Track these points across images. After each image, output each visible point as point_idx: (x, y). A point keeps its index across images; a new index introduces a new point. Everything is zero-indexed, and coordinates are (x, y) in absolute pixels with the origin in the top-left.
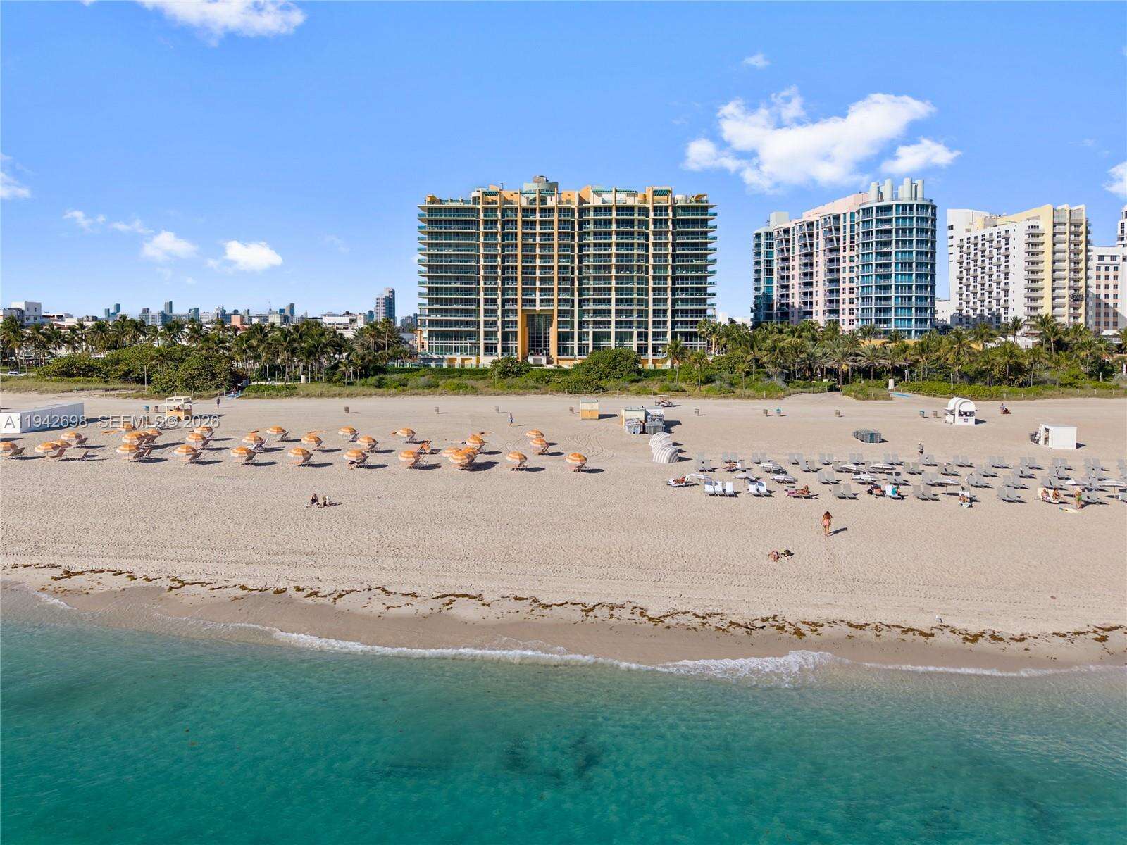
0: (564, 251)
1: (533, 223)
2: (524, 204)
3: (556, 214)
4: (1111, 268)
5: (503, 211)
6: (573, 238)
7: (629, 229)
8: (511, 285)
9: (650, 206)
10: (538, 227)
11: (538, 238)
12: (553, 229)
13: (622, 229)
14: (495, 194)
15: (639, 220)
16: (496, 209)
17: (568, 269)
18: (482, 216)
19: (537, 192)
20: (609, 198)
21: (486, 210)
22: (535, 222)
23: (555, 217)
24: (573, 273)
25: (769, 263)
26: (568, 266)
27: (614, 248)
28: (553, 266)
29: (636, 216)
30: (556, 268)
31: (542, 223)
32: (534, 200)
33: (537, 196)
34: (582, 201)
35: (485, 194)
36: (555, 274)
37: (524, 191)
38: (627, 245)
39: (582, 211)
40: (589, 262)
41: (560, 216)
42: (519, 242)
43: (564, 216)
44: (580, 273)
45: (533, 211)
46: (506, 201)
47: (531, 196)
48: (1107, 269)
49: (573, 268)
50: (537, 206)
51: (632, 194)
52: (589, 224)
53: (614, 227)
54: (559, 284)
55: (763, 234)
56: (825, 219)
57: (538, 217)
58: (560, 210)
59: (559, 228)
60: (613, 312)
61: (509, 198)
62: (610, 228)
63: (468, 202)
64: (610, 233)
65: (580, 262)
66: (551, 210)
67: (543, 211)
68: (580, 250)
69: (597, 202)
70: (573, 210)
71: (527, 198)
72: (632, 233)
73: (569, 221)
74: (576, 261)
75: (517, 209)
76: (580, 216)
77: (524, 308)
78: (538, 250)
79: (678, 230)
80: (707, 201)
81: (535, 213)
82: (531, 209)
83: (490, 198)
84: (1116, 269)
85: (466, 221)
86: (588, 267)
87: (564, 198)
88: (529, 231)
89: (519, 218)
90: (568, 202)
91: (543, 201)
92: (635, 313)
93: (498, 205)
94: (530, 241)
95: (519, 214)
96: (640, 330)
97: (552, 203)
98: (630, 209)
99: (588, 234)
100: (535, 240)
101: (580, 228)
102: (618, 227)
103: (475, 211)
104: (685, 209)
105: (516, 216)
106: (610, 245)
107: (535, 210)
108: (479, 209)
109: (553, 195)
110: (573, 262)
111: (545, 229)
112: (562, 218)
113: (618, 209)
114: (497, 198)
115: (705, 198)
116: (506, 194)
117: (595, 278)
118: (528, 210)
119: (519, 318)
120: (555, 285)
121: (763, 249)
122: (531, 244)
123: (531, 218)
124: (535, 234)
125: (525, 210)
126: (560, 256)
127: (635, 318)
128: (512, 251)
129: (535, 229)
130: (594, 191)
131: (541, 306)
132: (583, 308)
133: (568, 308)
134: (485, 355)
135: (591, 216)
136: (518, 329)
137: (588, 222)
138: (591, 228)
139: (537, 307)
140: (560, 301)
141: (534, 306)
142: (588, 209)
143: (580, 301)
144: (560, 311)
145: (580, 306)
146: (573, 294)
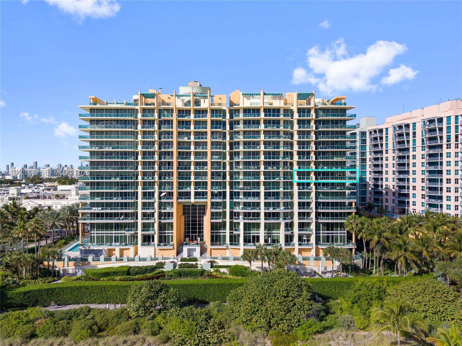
0: (216, 148)
1: (188, 123)
2: (179, 104)
3: (209, 115)
5: (160, 112)
6: (224, 137)
7: (275, 129)
8: (167, 180)
10: (192, 127)
11: (192, 137)
12: (206, 128)
13: (269, 129)
14: (153, 96)
16: (154, 110)
17: (220, 165)
18: (139, 116)
19: (192, 95)
21: (144, 110)
22: (190, 122)
23: (208, 118)
24: (224, 168)
26: (220, 162)
27: (262, 146)
28: (206, 162)
30: (209, 164)
31: (197, 123)
32: (189, 102)
33: (191, 98)
34: (232, 104)
35: (146, 96)
36: (209, 169)
38: (274, 143)
39: (231, 112)
40: (239, 158)
41: (212, 116)
42: (175, 140)
43: (216, 116)
44: (231, 168)
45: (188, 112)
46: (164, 103)
47: (186, 99)
49: (224, 164)
50: (192, 107)
52: (239, 124)
53: (262, 127)
54: (212, 178)
57: (192, 117)
58: (213, 111)
59: (212, 128)
60: (262, 205)
61: (167, 101)
62: (258, 128)
64: (258, 133)
65: (231, 158)
66: (204, 112)
67: (198, 112)
68: (231, 148)
69: (246, 103)
70: (224, 111)
71: (183, 100)
72: (278, 133)
73: (220, 121)
74: (228, 157)
75: (172, 110)
76: (231, 117)
77: (179, 200)
78: (192, 147)
79: (320, 130)
81: (190, 113)
82: (186, 111)
83: (148, 100)
85: (125, 121)
86: (238, 163)
87: (216, 100)
88: (184, 130)
89: (175, 118)
90: (220, 104)
91: (197, 103)
92: (281, 205)
93: (155, 106)
94: (186, 139)
95: (175, 114)
96: (287, 221)
97: (205, 104)
98: (277, 111)
99: (238, 132)
100: (189, 138)
101: (231, 128)
102: (265, 127)
103: (134, 112)
104: (326, 111)
105: (172, 116)
106: (258, 143)
107: (190, 111)
108: (137, 110)
109: (206, 97)
110: (225, 158)
111: (199, 128)
112: (215, 118)
113: (265, 110)
114: (154, 101)
116: (164, 97)
117: (245, 174)
118: (183, 111)
119: (174, 210)
120: (209, 179)
122: (187, 142)
123: (186, 118)
124: (190, 133)
125: (181, 112)
126: (213, 154)
127: (281, 210)
128: (168, 148)
129: (190, 128)
130: (243, 94)
131: (195, 198)
132: (235, 200)
133: (221, 200)
134: (142, 245)
135: (241, 116)
136: (174, 220)
137: (238, 122)
138: (241, 127)
139: (193, 200)
140: (213, 194)
141: (190, 198)
142: (238, 111)
143: (231, 194)
144: (213, 204)
145: (231, 198)
146: (225, 187)
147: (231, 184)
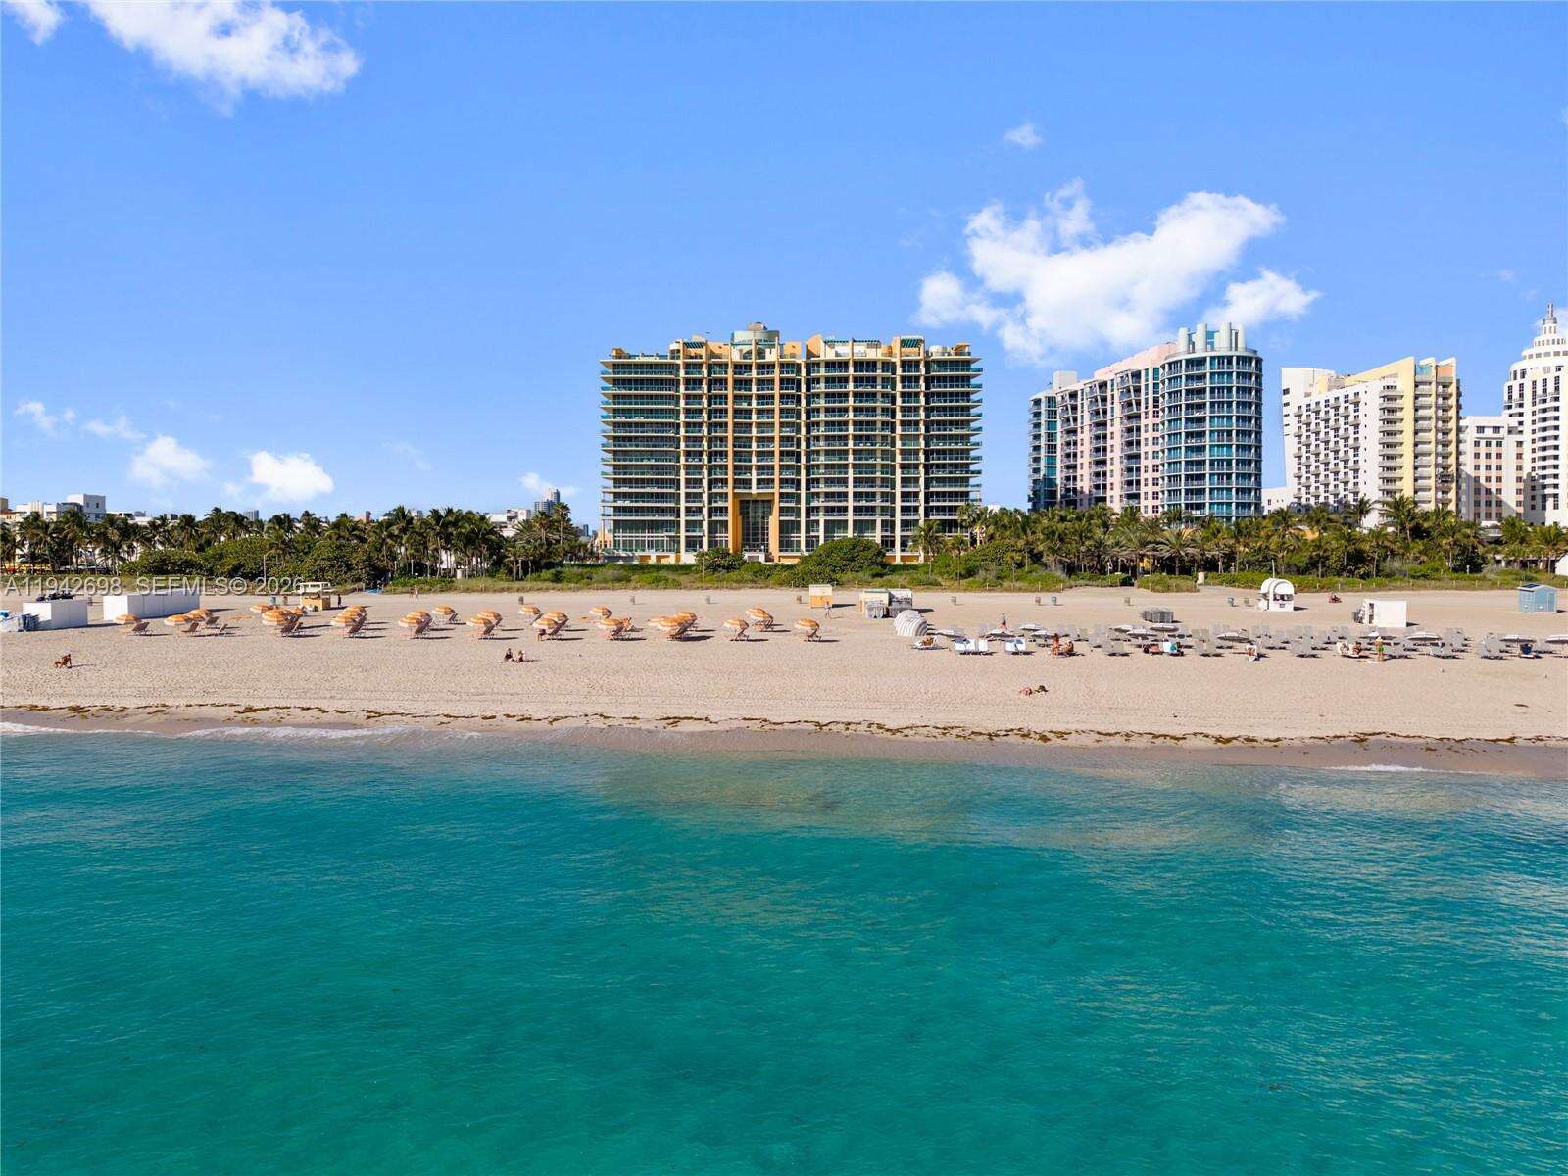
0: (787, 417)
1: (748, 382)
2: (735, 356)
3: (777, 370)
4: (1494, 443)
5: (710, 367)
6: (799, 402)
7: (869, 389)
8: (719, 462)
9: (896, 360)
10: (754, 388)
11: (754, 402)
12: (773, 389)
13: (861, 389)
14: (700, 345)
15: (883, 378)
16: (701, 364)
17: (792, 441)
18: (682, 373)
19: (753, 343)
20: (845, 351)
21: (687, 366)
22: (751, 381)
23: (776, 375)
24: (798, 446)
25: (1051, 437)
26: (792, 437)
27: (851, 413)
28: (773, 438)
29: (879, 372)
30: (777, 440)
31: (759, 382)
32: (749, 352)
33: (752, 347)
34: (809, 354)
35: (688, 345)
36: (776, 447)
37: (736, 341)
38: (868, 409)
39: (809, 367)
40: (818, 431)
41: (782, 373)
42: (730, 406)
43: (788, 373)
44: (808, 445)
45: (748, 367)
46: (713, 355)
47: (745, 349)
48: (1488, 444)
49: (799, 440)
50: (753, 360)
51: (874, 344)
52: (819, 383)
53: (851, 387)
54: (781, 460)
55: (1043, 400)
56: (1122, 378)
57: (754, 374)
58: (782, 365)
59: (781, 389)
60: (850, 496)
61: (717, 351)
62: (845, 388)
63: (666, 357)
64: (846, 395)
65: (808, 432)
66: (771, 366)
67: (761, 367)
68: (808, 417)
69: (829, 355)
70: (799, 365)
71: (740, 351)
72: (874, 395)
73: (793, 380)
74: (803, 430)
75: (727, 364)
76: (808, 373)
77: (736, 491)
78: (754, 416)
79: (933, 390)
80: (969, 354)
81: (751, 369)
82: (745, 365)
83: (693, 351)
84: (1499, 444)
85: (662, 380)
86: (817, 438)
87: (786, 350)
88: (743, 392)
89: (730, 376)
90: (793, 355)
91: (761, 354)
92: (877, 496)
93: (704, 359)
94: (744, 405)
95: (730, 371)
96: (884, 518)
97: (771, 356)
98: (872, 364)
99: (818, 395)
100: (749, 404)
101: (808, 389)
102: (856, 387)
103: (674, 368)
104: (941, 363)
105: (726, 373)
106: (846, 410)
107: (751, 365)
108: (678, 365)
109: (773, 347)
110: (798, 431)
111: (763, 389)
112: (785, 376)
113: (856, 363)
114: (702, 351)
115: (967, 350)
116: (713, 346)
117: (828, 453)
118: (741, 365)
119: (729, 504)
120: (776, 462)
121: (1043, 419)
122: (746, 410)
123: (745, 376)
124: (751, 396)
125: (738, 367)
126: (782, 425)
127: (877, 502)
128: (721, 417)
129: (750, 390)
130: (825, 342)
131: (758, 488)
132: (813, 490)
133: (793, 491)
134: (687, 551)
135: (823, 372)
136: (730, 518)
137: (818, 381)
138: (822, 388)
139: (754, 490)
140: (782, 481)
141: (750, 488)
142: (818, 364)
143: (808, 482)
144: (782, 495)
145: (808, 488)
146: (798, 473)
147: (808, 469)
